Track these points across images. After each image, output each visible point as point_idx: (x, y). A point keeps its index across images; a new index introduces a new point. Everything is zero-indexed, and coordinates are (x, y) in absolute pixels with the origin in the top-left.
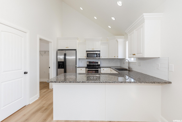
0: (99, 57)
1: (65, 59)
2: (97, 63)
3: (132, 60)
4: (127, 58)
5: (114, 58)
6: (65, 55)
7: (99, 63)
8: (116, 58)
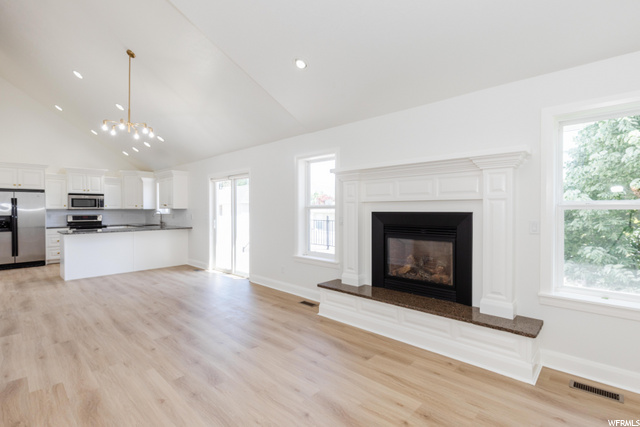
0: (102, 206)
1: (14, 211)
2: (95, 217)
3: (167, 211)
4: (158, 209)
5: (134, 207)
6: (14, 201)
7: (99, 219)
8: (139, 208)
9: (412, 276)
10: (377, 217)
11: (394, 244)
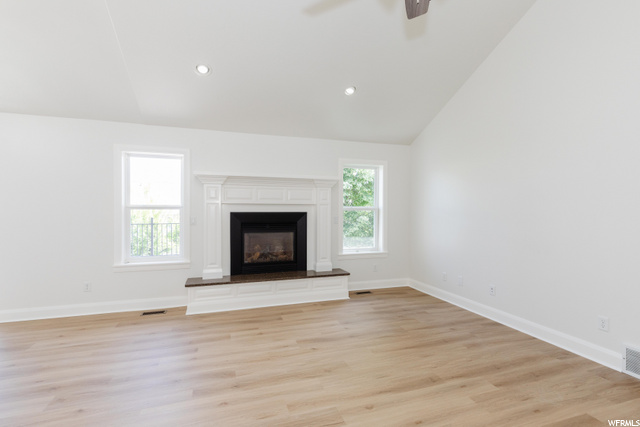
9: (262, 260)
10: (235, 217)
11: (248, 237)
